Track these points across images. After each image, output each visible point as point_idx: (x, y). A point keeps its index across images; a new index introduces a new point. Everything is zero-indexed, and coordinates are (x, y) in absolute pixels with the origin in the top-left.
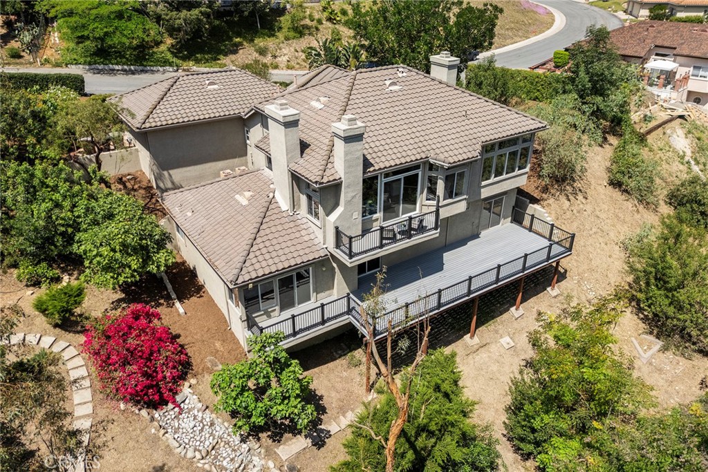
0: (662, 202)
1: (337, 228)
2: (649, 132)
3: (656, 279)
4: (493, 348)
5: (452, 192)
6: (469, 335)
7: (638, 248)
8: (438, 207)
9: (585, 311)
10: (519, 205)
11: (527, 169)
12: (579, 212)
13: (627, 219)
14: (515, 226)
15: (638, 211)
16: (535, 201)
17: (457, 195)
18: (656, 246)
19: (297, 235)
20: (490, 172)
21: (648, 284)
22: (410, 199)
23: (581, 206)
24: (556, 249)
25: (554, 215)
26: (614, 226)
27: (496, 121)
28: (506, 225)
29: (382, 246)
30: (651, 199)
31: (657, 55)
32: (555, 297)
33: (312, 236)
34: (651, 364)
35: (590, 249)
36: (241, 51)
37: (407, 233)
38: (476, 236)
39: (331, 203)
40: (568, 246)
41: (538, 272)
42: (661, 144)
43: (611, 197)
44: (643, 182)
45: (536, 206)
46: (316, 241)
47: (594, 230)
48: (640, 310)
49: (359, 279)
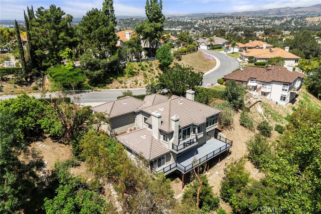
0: (256, 129)
1: (173, 144)
2: (250, 107)
3: (255, 152)
4: (214, 175)
5: (199, 131)
6: (207, 172)
7: (249, 144)
8: (196, 136)
9: (237, 162)
10: (216, 133)
11: (218, 123)
12: (233, 134)
13: (246, 135)
14: (215, 139)
15: (249, 132)
16: (220, 131)
17: (201, 132)
18: (254, 143)
19: (161, 146)
20: (208, 125)
21: (253, 153)
22: (189, 134)
23: (233, 132)
24: (228, 146)
25: (226, 135)
26: (243, 137)
27: (208, 111)
28: (213, 139)
29: (184, 148)
30: (253, 129)
31: (251, 80)
32: (229, 159)
33: (165, 146)
34: (256, 176)
35: (237, 145)
36: (113, 82)
37: (190, 144)
38: (205, 143)
39: (171, 137)
40: (231, 144)
41: (223, 153)
42: (254, 111)
43: (241, 129)
44: (250, 124)
45: (220, 133)
46: (166, 147)
47: (238, 139)
48: (252, 161)
49: (177, 157)
